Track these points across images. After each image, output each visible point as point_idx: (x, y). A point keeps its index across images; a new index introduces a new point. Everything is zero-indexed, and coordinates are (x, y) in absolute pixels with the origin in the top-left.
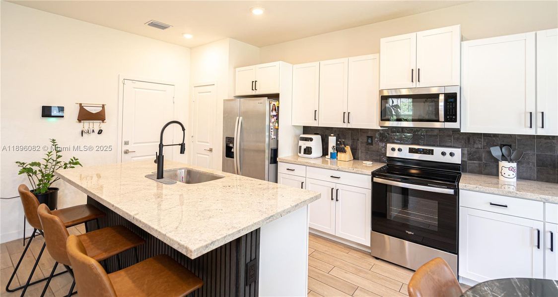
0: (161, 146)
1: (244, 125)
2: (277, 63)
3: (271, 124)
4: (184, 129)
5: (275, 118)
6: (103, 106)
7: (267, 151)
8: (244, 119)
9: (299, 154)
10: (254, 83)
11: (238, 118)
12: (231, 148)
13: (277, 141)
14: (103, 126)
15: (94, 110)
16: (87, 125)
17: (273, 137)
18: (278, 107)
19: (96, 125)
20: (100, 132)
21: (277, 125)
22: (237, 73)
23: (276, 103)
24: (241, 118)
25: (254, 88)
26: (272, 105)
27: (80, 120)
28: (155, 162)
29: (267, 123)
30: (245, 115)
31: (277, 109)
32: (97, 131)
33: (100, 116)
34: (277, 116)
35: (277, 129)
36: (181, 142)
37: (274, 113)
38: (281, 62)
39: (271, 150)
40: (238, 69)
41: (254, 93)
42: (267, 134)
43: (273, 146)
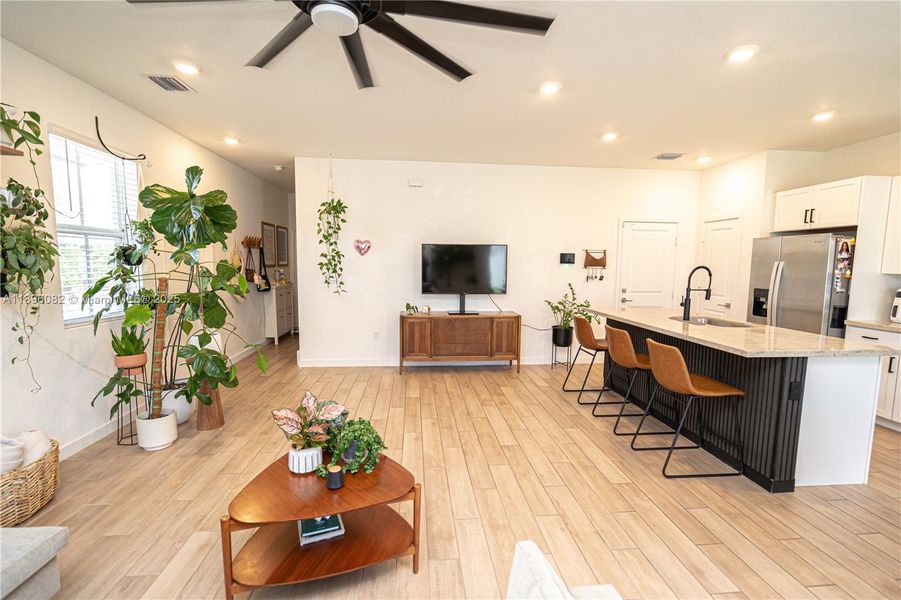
0: (689, 290)
1: (786, 273)
2: (857, 180)
3: (837, 272)
4: (710, 275)
5: (846, 263)
6: (605, 252)
7: (825, 311)
8: (787, 264)
9: (892, 318)
10: (809, 213)
11: (776, 263)
12: (763, 303)
13: (848, 297)
14: (604, 272)
15: (598, 256)
16: (592, 271)
17: (839, 289)
18: (853, 246)
19: (597, 271)
20: (601, 278)
21: (848, 272)
22: (778, 198)
23: (850, 242)
24: (782, 264)
25: (808, 220)
26: (841, 244)
27: (585, 267)
28: (682, 305)
29: (829, 269)
30: (790, 259)
31: (851, 251)
32: (598, 277)
33: (601, 263)
34: (851, 260)
35: (849, 279)
36: (707, 288)
37: (845, 255)
38: (864, 177)
39: (835, 308)
40: (779, 194)
41: (808, 227)
42: (827, 287)
43: (840, 304)
